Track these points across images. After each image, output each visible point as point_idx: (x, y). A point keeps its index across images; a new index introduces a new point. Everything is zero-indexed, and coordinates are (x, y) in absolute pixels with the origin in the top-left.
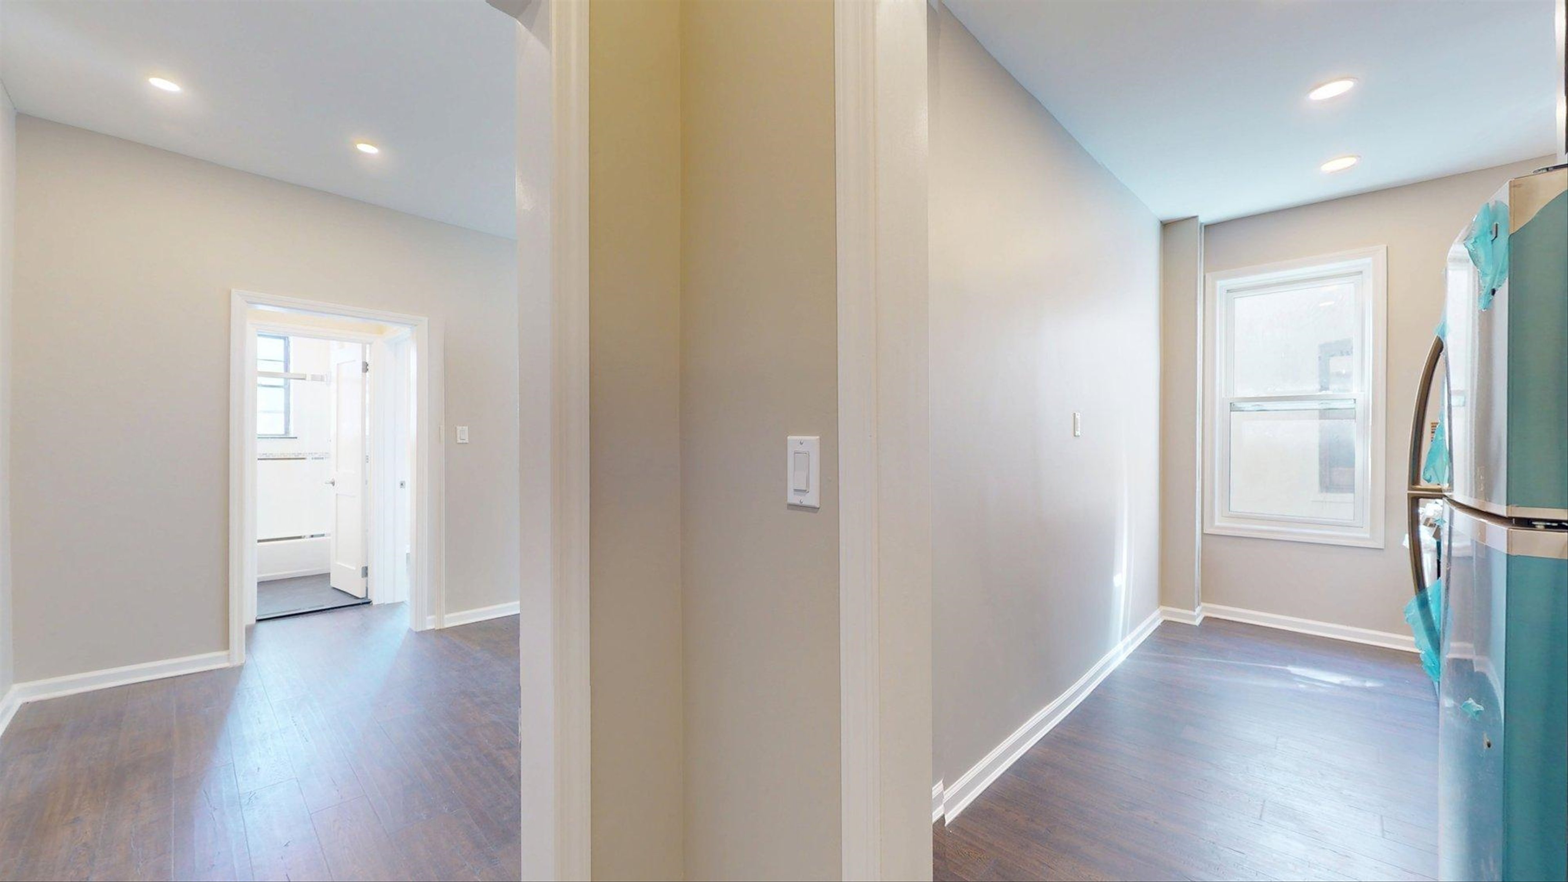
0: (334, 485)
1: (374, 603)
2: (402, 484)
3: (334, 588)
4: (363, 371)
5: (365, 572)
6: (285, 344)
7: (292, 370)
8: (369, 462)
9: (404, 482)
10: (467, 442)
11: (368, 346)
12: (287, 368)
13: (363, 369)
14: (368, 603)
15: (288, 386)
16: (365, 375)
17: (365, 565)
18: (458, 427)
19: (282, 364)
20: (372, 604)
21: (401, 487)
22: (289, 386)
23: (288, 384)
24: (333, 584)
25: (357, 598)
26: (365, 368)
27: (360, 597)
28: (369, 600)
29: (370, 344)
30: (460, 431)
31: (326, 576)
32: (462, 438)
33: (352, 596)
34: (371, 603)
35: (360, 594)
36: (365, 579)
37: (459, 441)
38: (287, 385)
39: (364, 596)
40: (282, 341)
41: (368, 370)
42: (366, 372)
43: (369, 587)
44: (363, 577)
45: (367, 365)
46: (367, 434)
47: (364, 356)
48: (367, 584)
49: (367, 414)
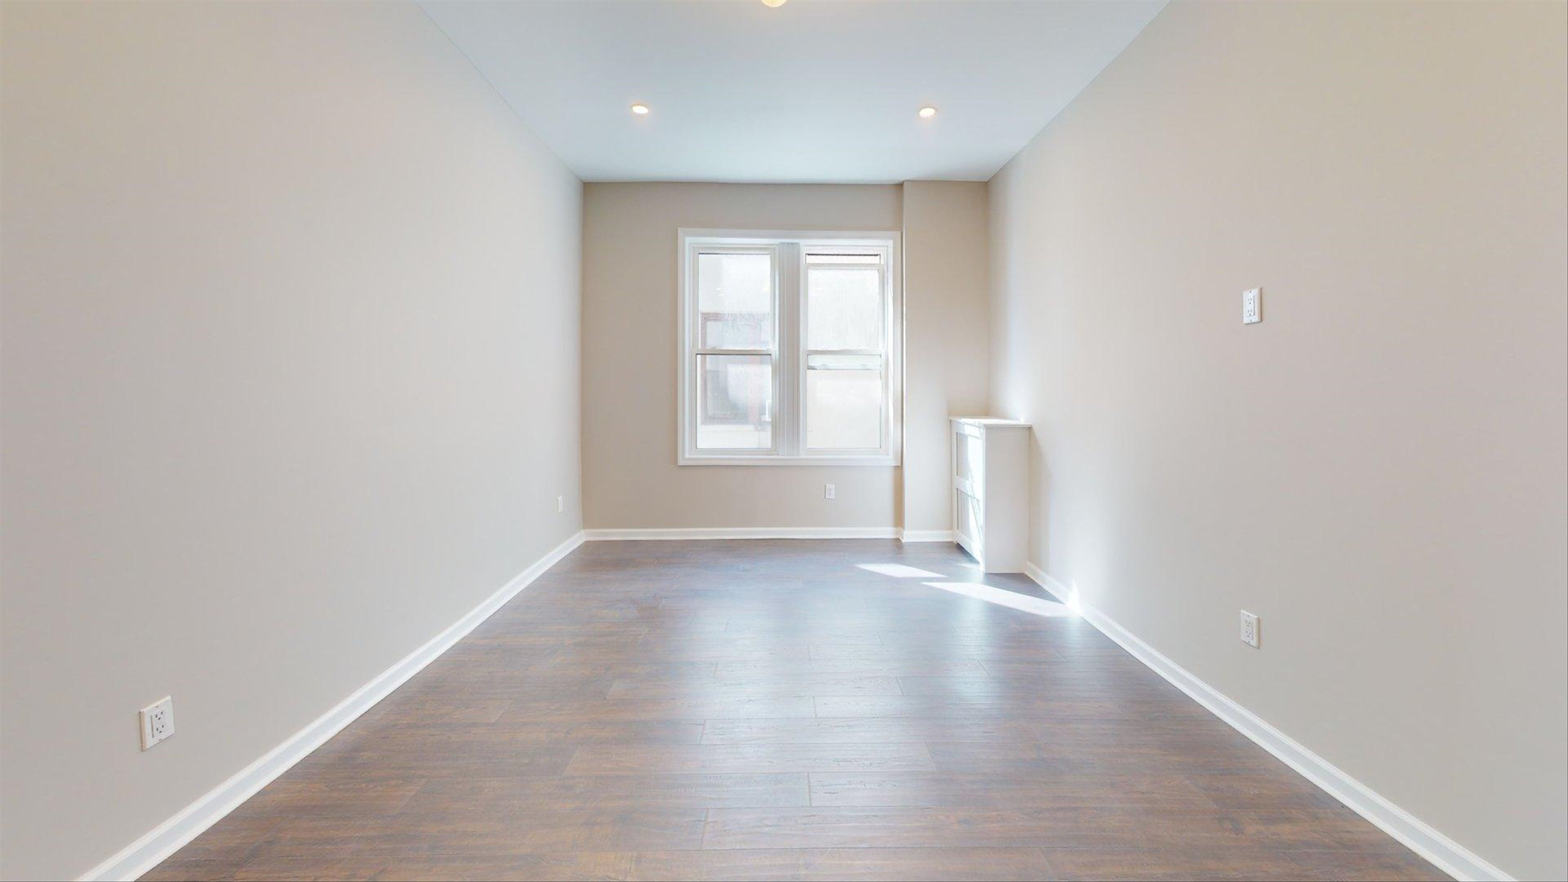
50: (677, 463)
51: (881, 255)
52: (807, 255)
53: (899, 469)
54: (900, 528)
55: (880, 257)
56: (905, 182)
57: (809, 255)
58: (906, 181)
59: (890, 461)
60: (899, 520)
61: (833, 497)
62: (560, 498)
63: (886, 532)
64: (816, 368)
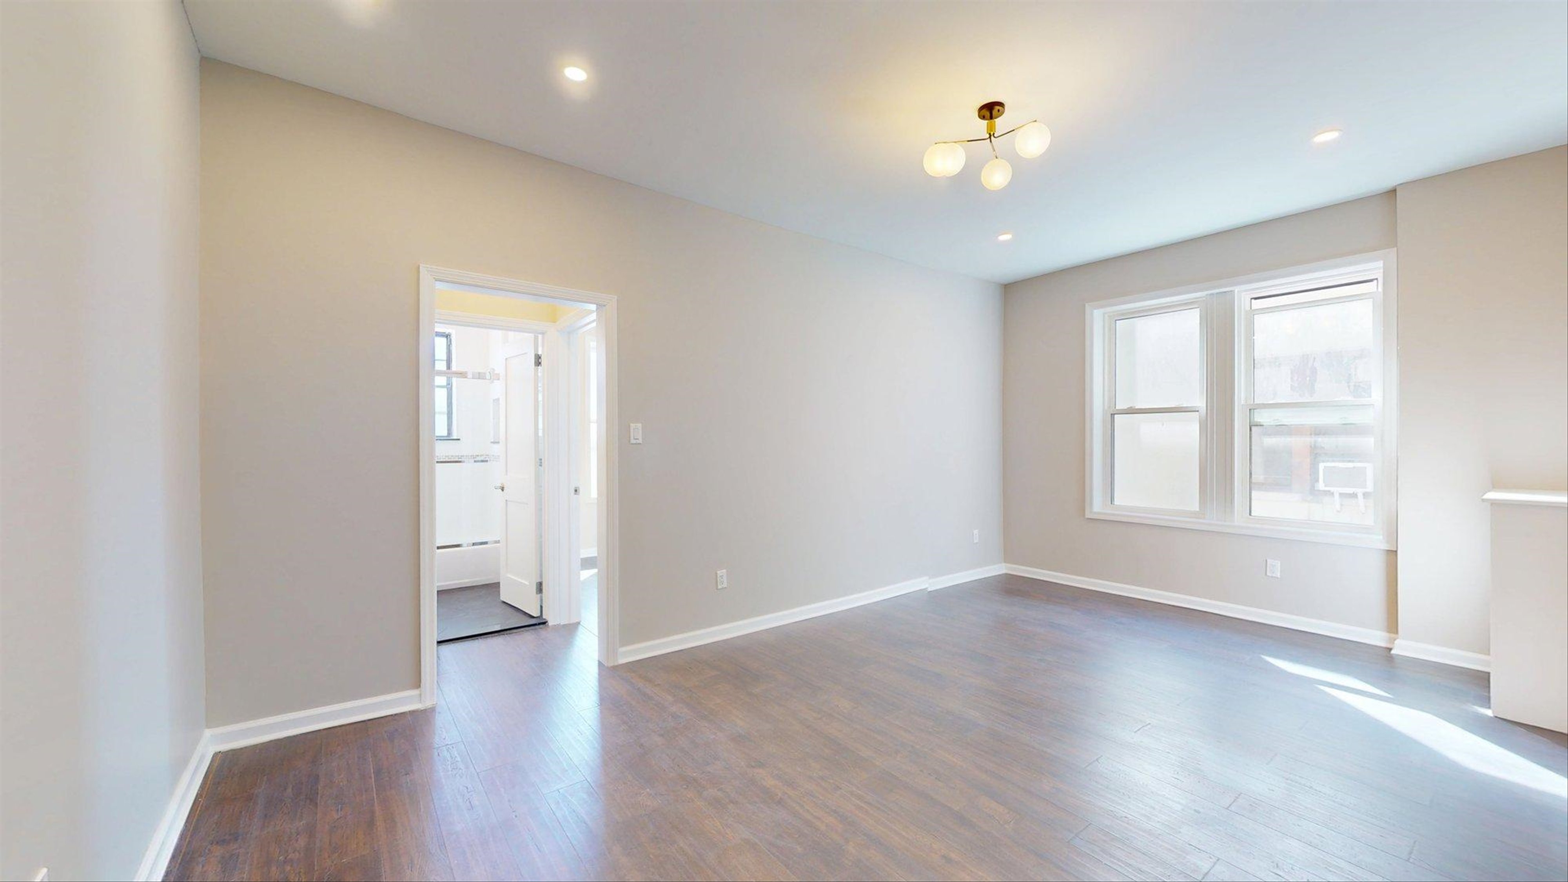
0: (503, 490)
1: (550, 623)
2: (576, 491)
3: (504, 602)
4: (535, 365)
5: (540, 588)
6: (447, 343)
7: (454, 368)
8: (543, 466)
9: (578, 487)
10: (641, 442)
11: (540, 336)
12: (449, 367)
13: (535, 362)
14: (544, 623)
15: (450, 386)
16: (537, 369)
17: (539, 580)
18: (632, 425)
19: (445, 363)
20: (548, 625)
21: (575, 494)
22: (452, 386)
23: (451, 385)
24: (503, 598)
25: (533, 617)
26: (538, 361)
27: (535, 616)
28: (545, 619)
29: (543, 334)
30: (634, 429)
31: (494, 587)
32: (635, 438)
33: (525, 614)
34: (547, 623)
35: (536, 613)
36: (539, 595)
37: (633, 441)
38: (449, 384)
39: (539, 615)
40: (444, 339)
41: (540, 363)
42: (538, 366)
43: (544, 606)
44: (537, 594)
45: (540, 358)
46: (540, 434)
47: (536, 349)
48: (541, 600)
49: (540, 412)
50: (1084, 515)
51: (1379, 279)
52: (1253, 300)
53: (1392, 555)
54: (1393, 635)
55: (1378, 282)
56: (1397, 187)
57: (1256, 299)
58: (1398, 185)
59: (1379, 542)
60: (1392, 625)
61: (1279, 575)
62: (976, 532)
63: (1376, 637)
64: (1261, 424)
